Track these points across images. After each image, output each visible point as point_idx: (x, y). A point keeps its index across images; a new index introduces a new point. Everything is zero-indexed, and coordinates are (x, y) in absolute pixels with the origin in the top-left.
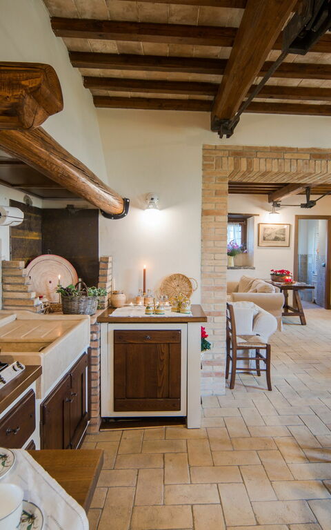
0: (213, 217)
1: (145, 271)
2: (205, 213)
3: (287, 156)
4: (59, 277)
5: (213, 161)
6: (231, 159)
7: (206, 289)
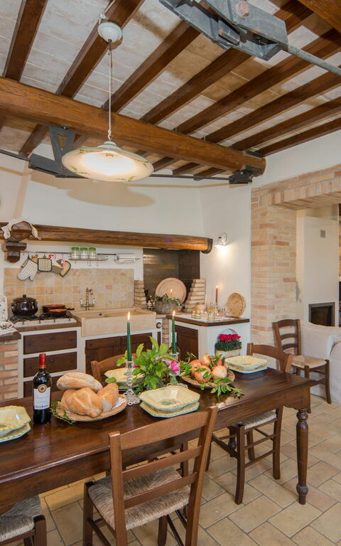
0: (258, 247)
1: (217, 290)
2: (253, 244)
3: (312, 180)
4: (171, 291)
5: (257, 200)
6: (270, 195)
7: (254, 306)
